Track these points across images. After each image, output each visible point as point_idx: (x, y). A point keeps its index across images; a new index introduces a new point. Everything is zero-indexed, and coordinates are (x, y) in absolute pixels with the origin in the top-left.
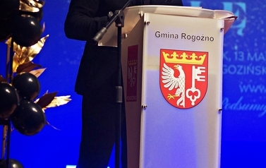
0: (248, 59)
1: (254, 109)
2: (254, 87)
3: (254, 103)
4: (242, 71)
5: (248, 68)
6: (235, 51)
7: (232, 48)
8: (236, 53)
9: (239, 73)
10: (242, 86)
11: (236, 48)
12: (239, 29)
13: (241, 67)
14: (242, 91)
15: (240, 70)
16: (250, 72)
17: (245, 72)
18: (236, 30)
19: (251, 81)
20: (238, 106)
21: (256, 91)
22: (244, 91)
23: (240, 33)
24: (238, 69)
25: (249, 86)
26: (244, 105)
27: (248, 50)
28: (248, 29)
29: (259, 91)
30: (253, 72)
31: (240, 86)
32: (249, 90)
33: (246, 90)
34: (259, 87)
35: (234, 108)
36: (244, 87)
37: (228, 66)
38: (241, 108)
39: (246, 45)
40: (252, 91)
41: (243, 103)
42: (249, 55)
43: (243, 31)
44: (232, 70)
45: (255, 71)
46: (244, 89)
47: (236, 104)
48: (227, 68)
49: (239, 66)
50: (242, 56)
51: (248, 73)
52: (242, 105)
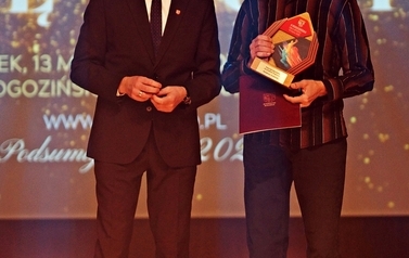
0: (59, 68)
1: (72, 158)
2: (70, 118)
3: (72, 148)
4: (49, 90)
5: (60, 84)
6: (34, 54)
7: (30, 50)
8: (36, 58)
9: (42, 94)
10: (49, 118)
11: (36, 48)
12: (40, 14)
13: (47, 83)
14: (49, 126)
15: (44, 88)
16: (63, 92)
17: (53, 93)
18: (35, 17)
19: (65, 107)
20: (43, 154)
21: (74, 125)
22: (53, 126)
23: (43, 21)
24: (40, 87)
25: (62, 117)
26: (54, 152)
27: (58, 52)
28: (57, 13)
29: (80, 125)
30: (68, 92)
31: (46, 118)
32: (62, 124)
33: (56, 126)
34: (80, 118)
35: (35, 159)
36: (53, 118)
37: (22, 82)
38: (48, 157)
39: (53, 43)
40: (67, 125)
41: (51, 147)
42: (61, 60)
43: (49, 18)
44: (30, 89)
45: (72, 90)
46: (52, 122)
47: (39, 151)
48: (21, 86)
49: (41, 81)
50: (48, 62)
51: (59, 93)
52: (50, 153)
